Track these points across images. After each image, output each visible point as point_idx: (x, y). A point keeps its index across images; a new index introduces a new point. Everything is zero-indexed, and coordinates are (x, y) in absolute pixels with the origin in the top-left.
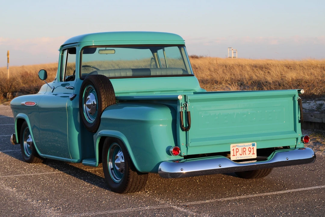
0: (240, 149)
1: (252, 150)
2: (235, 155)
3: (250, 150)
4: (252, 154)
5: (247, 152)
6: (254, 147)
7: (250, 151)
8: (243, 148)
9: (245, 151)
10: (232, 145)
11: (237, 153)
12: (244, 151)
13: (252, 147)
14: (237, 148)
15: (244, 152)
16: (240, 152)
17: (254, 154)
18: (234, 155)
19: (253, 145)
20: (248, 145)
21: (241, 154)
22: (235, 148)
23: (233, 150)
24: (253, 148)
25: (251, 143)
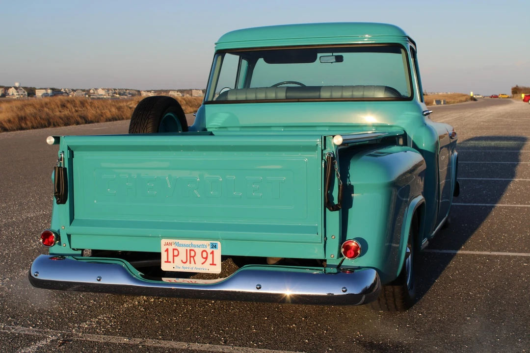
0: (183, 251)
1: (210, 256)
2: (170, 262)
3: (205, 255)
4: (211, 264)
5: (199, 259)
6: (214, 250)
7: (206, 258)
8: (189, 249)
9: (193, 257)
10: (163, 241)
11: (175, 257)
12: (190, 257)
13: (209, 250)
14: (176, 247)
15: (192, 259)
16: (183, 256)
17: (213, 264)
18: (168, 262)
19: (214, 246)
20: (201, 245)
21: (184, 261)
22: (170, 248)
23: (167, 250)
24: (212, 253)
25: (209, 242)
